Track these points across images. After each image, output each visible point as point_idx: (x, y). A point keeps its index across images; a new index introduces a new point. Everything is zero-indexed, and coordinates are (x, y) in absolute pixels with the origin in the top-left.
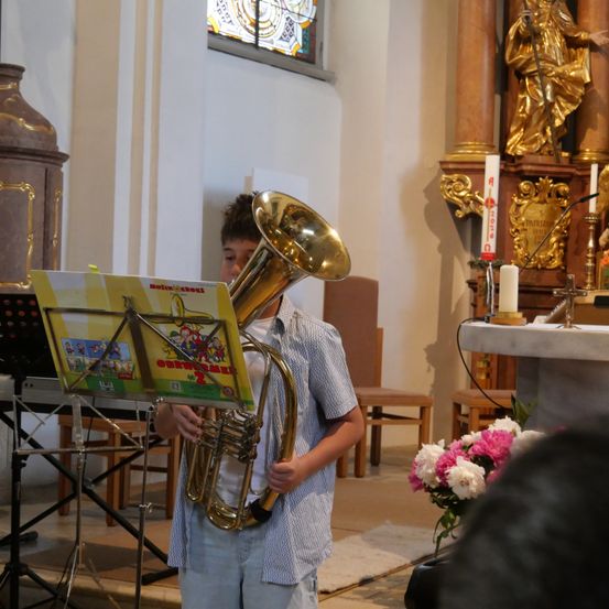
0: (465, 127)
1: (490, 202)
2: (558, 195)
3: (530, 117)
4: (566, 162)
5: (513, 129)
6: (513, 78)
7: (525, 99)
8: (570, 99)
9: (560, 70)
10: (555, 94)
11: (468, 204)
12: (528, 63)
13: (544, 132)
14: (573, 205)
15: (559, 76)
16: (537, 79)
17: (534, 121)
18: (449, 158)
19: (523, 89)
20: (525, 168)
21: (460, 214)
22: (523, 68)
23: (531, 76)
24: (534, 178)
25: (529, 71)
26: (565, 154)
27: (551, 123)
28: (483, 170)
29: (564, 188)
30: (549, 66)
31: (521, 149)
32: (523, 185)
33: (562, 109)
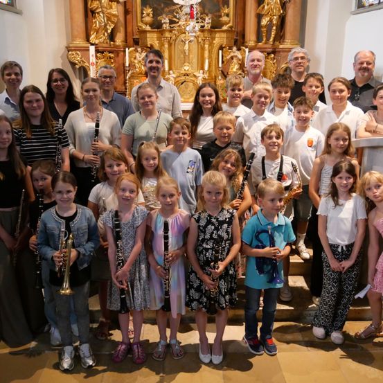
0: (76, 33)
1: (93, 64)
2: (110, 58)
3: (99, 29)
4: (112, 46)
5: (92, 33)
6: (90, 14)
7: (96, 22)
8: (113, 22)
9: (109, 11)
10: (107, 20)
11: (80, 63)
12: (97, 8)
13: (104, 35)
14: (115, 61)
15: (108, 13)
16: (101, 15)
17: (100, 31)
18: (71, 45)
19: (95, 17)
20: (100, 49)
21: (78, 67)
22: (95, 10)
23: (98, 13)
24: (102, 52)
25: (97, 11)
26: (112, 43)
27: (107, 31)
28: (89, 50)
29: (112, 55)
30: (105, 9)
31: (97, 42)
32: (99, 55)
33: (110, 26)
